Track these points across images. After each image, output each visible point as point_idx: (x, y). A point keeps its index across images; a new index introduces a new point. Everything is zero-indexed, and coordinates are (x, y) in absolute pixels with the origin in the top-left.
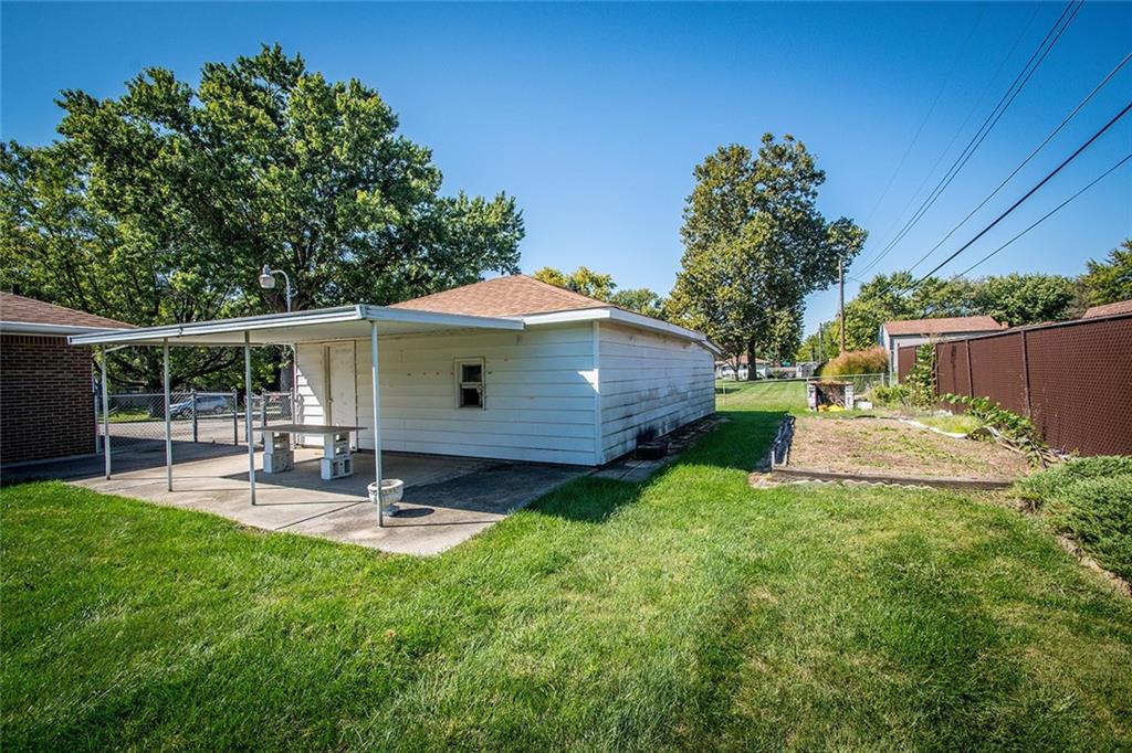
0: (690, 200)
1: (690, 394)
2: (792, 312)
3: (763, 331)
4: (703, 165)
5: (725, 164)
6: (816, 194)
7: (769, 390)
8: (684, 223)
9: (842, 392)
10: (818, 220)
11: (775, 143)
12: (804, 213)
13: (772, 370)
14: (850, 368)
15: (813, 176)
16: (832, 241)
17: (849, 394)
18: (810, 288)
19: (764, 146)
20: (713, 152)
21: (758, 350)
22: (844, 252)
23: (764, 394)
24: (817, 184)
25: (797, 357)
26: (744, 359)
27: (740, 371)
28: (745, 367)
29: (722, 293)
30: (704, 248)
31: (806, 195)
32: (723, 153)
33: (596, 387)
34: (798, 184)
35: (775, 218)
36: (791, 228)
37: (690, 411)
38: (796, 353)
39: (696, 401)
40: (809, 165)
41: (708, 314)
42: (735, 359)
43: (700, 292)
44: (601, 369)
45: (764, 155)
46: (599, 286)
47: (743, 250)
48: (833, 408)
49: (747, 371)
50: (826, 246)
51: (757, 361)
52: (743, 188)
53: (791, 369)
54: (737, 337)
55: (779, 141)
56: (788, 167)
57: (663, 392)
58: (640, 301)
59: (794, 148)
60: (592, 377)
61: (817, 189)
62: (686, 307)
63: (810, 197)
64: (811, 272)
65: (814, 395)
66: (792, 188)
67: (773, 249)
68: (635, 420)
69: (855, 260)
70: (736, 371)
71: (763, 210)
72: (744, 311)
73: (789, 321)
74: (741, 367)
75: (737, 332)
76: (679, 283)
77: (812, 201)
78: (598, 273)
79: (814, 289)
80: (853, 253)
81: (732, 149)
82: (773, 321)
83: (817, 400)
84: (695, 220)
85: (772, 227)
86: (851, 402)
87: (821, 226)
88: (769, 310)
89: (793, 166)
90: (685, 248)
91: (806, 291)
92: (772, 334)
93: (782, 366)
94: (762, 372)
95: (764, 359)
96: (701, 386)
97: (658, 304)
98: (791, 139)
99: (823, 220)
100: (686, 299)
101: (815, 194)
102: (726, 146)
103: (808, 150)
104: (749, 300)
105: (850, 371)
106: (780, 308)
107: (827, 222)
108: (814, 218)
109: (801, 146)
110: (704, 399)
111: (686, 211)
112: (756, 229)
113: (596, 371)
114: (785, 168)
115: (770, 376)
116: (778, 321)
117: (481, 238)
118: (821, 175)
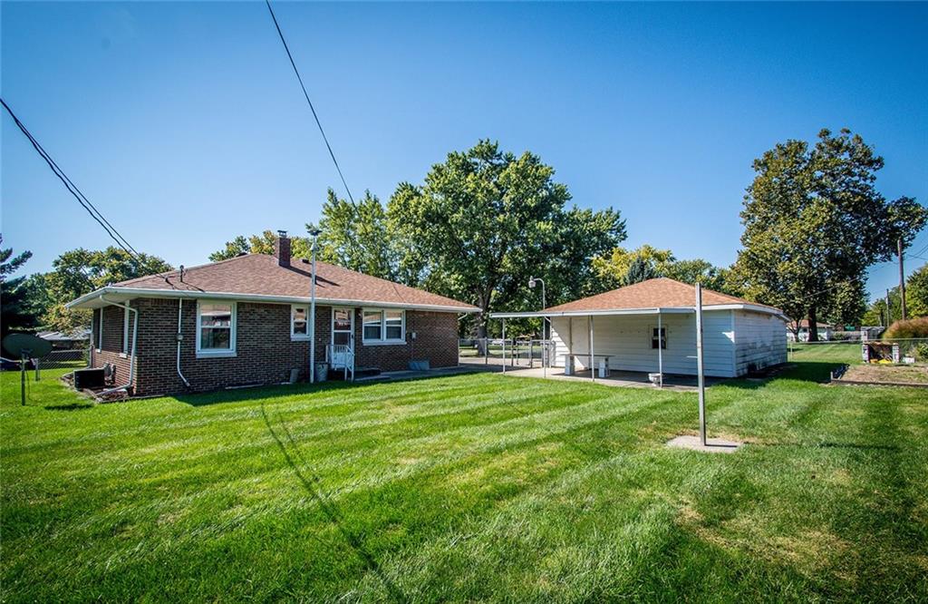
0: (749, 190)
1: (772, 348)
2: (854, 283)
3: (824, 299)
4: (761, 158)
5: (783, 158)
6: (875, 178)
7: (832, 350)
8: (744, 209)
9: (891, 351)
10: (877, 201)
11: (831, 137)
12: (863, 196)
13: (834, 334)
14: (901, 333)
15: (871, 163)
16: (892, 219)
17: (896, 352)
18: (871, 260)
19: (820, 140)
20: (772, 147)
21: (819, 315)
22: (907, 229)
23: (826, 352)
24: (875, 170)
25: (864, 322)
26: (805, 323)
27: (800, 334)
28: (805, 330)
29: (782, 268)
30: (764, 229)
31: (865, 180)
32: (782, 148)
33: (733, 340)
34: (856, 171)
35: (835, 201)
36: (851, 209)
37: (772, 358)
38: (862, 318)
39: (776, 352)
40: (867, 154)
41: (768, 284)
42: (794, 323)
43: (760, 266)
44: (735, 332)
45: (821, 148)
46: (661, 260)
47: (803, 231)
48: (881, 362)
49: (807, 334)
50: (886, 224)
51: (819, 325)
52: (801, 177)
53: (856, 333)
54: (798, 305)
55: (836, 135)
56: (845, 156)
57: (759, 345)
58: (695, 270)
59: (850, 140)
60: (731, 335)
61: (875, 174)
62: (746, 279)
63: (868, 182)
64: (871, 246)
65: (866, 352)
66: (850, 173)
67: (832, 228)
68: (748, 359)
69: (918, 235)
70: (796, 334)
71: (822, 194)
72: (804, 282)
73: (850, 291)
74: (801, 330)
75: (798, 300)
76: (740, 259)
77: (871, 185)
78: (660, 249)
79: (876, 261)
80: (916, 228)
81: (790, 144)
82: (834, 291)
83: (869, 356)
84: (754, 205)
85: (831, 209)
86: (897, 357)
87: (880, 206)
88: (829, 281)
89: (851, 156)
90: (744, 228)
91: (867, 263)
92: (834, 302)
93: (846, 330)
94: (823, 335)
95: (825, 323)
96: (779, 343)
97: (712, 273)
98: (848, 132)
99: (883, 199)
100: (747, 272)
101: (873, 178)
102: (784, 142)
103: (864, 141)
104: (809, 273)
105: (902, 336)
106: (841, 279)
107: (887, 202)
108: (874, 198)
109: (858, 138)
110: (781, 351)
111: (746, 198)
112: (815, 212)
113: (733, 333)
114: (843, 158)
115: (832, 339)
116: (839, 291)
117: (595, 238)
118: (880, 162)
